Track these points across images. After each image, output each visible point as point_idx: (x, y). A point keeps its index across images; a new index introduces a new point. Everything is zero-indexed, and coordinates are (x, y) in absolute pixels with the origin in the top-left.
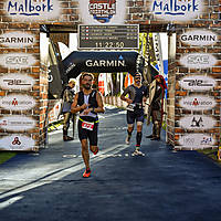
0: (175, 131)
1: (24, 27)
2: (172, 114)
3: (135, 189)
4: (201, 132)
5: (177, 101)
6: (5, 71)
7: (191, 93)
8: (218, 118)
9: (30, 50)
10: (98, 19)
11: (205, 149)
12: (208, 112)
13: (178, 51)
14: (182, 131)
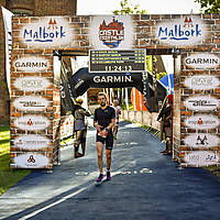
0: (181, 149)
1: (39, 53)
2: (179, 132)
3: (145, 207)
4: (206, 150)
5: (182, 121)
6: (21, 93)
7: (195, 113)
9: (43, 74)
10: (107, 44)
11: (210, 166)
12: (213, 131)
13: (182, 73)
14: (188, 149)
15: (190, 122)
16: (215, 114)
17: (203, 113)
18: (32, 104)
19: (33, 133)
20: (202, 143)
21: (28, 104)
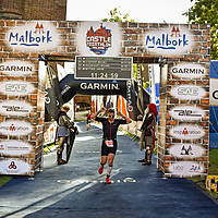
1: (24, 57)
2: (163, 142)
4: (190, 160)
5: (167, 130)
6: (5, 97)
7: (180, 123)
8: (206, 147)
9: (28, 78)
11: (194, 177)
12: (197, 141)
13: (169, 82)
14: (173, 159)
15: (175, 132)
16: (200, 124)
17: (188, 123)
18: (15, 109)
19: (15, 138)
20: (187, 153)
21: (11, 109)
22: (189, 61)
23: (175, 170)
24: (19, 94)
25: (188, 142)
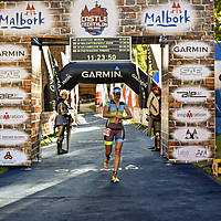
0: (169, 144)
1: (16, 40)
4: (195, 144)
5: (170, 113)
7: (184, 105)
8: (212, 130)
9: (21, 64)
10: (89, 31)
11: (200, 162)
12: (203, 124)
13: (170, 62)
14: (177, 144)
15: (179, 115)
16: (205, 106)
17: (192, 105)
18: (9, 96)
19: (9, 127)
21: (4, 97)
22: (191, 39)
23: (180, 155)
24: (12, 81)
25: (193, 125)
